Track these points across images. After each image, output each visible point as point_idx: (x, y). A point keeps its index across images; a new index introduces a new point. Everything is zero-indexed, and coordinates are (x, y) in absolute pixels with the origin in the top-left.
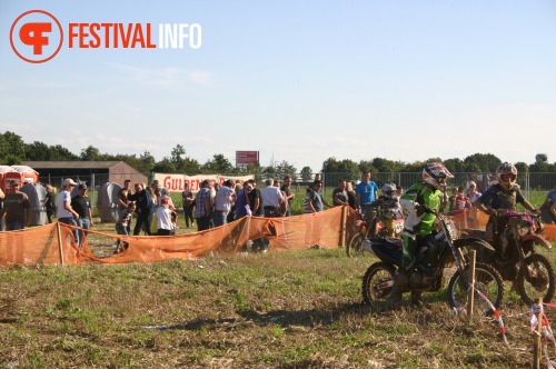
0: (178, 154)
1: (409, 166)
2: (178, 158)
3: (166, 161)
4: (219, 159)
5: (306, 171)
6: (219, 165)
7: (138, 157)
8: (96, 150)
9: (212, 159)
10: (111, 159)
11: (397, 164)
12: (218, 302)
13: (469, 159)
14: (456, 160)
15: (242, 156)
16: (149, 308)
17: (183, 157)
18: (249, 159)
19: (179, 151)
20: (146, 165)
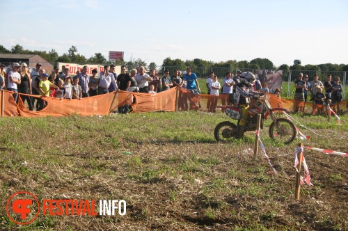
0: (73, 52)
1: (216, 64)
2: (73, 54)
3: (65, 55)
4: (99, 55)
5: (152, 65)
6: (98, 59)
7: (47, 52)
8: (21, 47)
9: (94, 56)
10: (30, 53)
11: (209, 63)
12: (100, 142)
13: (253, 61)
14: (245, 62)
15: (113, 54)
16: (57, 144)
17: (76, 53)
18: (117, 56)
19: (73, 50)
20: (52, 58)
